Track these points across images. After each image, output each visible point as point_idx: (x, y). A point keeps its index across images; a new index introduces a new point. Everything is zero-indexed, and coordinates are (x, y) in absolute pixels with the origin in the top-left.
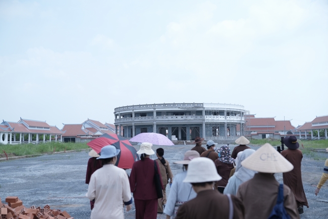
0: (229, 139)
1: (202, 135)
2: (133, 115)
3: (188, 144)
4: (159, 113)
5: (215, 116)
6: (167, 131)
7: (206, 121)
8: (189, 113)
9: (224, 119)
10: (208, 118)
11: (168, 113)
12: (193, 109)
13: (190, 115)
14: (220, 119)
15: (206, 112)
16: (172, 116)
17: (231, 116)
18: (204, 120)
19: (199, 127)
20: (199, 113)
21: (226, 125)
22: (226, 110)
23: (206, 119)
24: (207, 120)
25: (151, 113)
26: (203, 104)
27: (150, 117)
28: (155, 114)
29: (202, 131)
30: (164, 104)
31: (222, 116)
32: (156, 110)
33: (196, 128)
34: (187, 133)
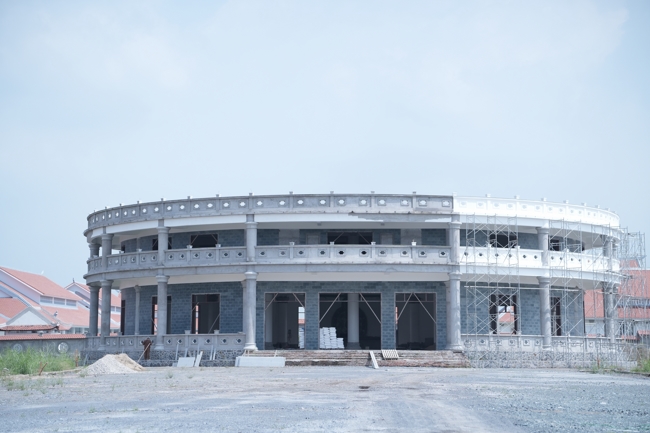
0: (561, 349)
1: (445, 326)
2: (163, 243)
3: (386, 362)
4: (269, 236)
5: (503, 251)
6: (301, 309)
7: (462, 271)
8: (391, 235)
9: (538, 263)
10: (471, 259)
11: (307, 235)
12: (411, 219)
13: (397, 241)
14: (523, 263)
15: (463, 232)
16: (323, 247)
17: (566, 253)
18: (456, 267)
19: (431, 297)
20: (436, 237)
21: (547, 291)
22: (546, 226)
23: (462, 259)
24: (467, 266)
25: (235, 236)
26: (450, 198)
27: (233, 251)
28: (252, 237)
29: (446, 313)
30: (292, 199)
31: (530, 253)
32: (259, 219)
33: (421, 296)
34: (383, 320)
